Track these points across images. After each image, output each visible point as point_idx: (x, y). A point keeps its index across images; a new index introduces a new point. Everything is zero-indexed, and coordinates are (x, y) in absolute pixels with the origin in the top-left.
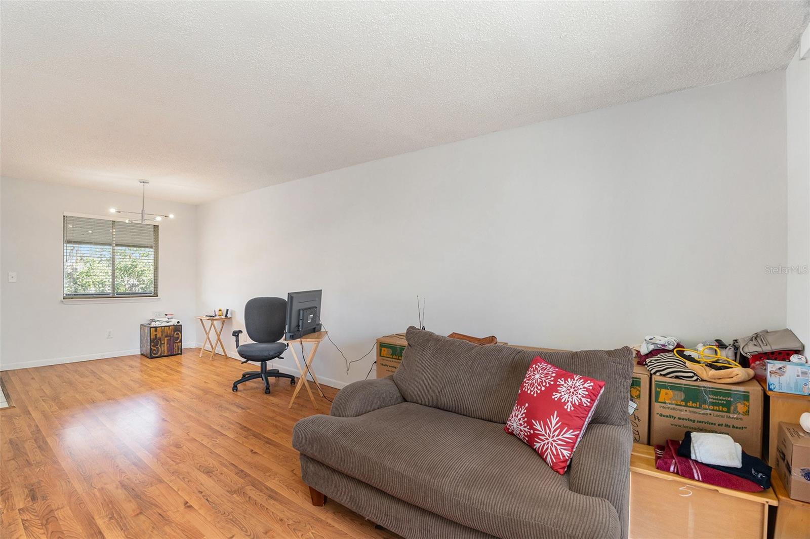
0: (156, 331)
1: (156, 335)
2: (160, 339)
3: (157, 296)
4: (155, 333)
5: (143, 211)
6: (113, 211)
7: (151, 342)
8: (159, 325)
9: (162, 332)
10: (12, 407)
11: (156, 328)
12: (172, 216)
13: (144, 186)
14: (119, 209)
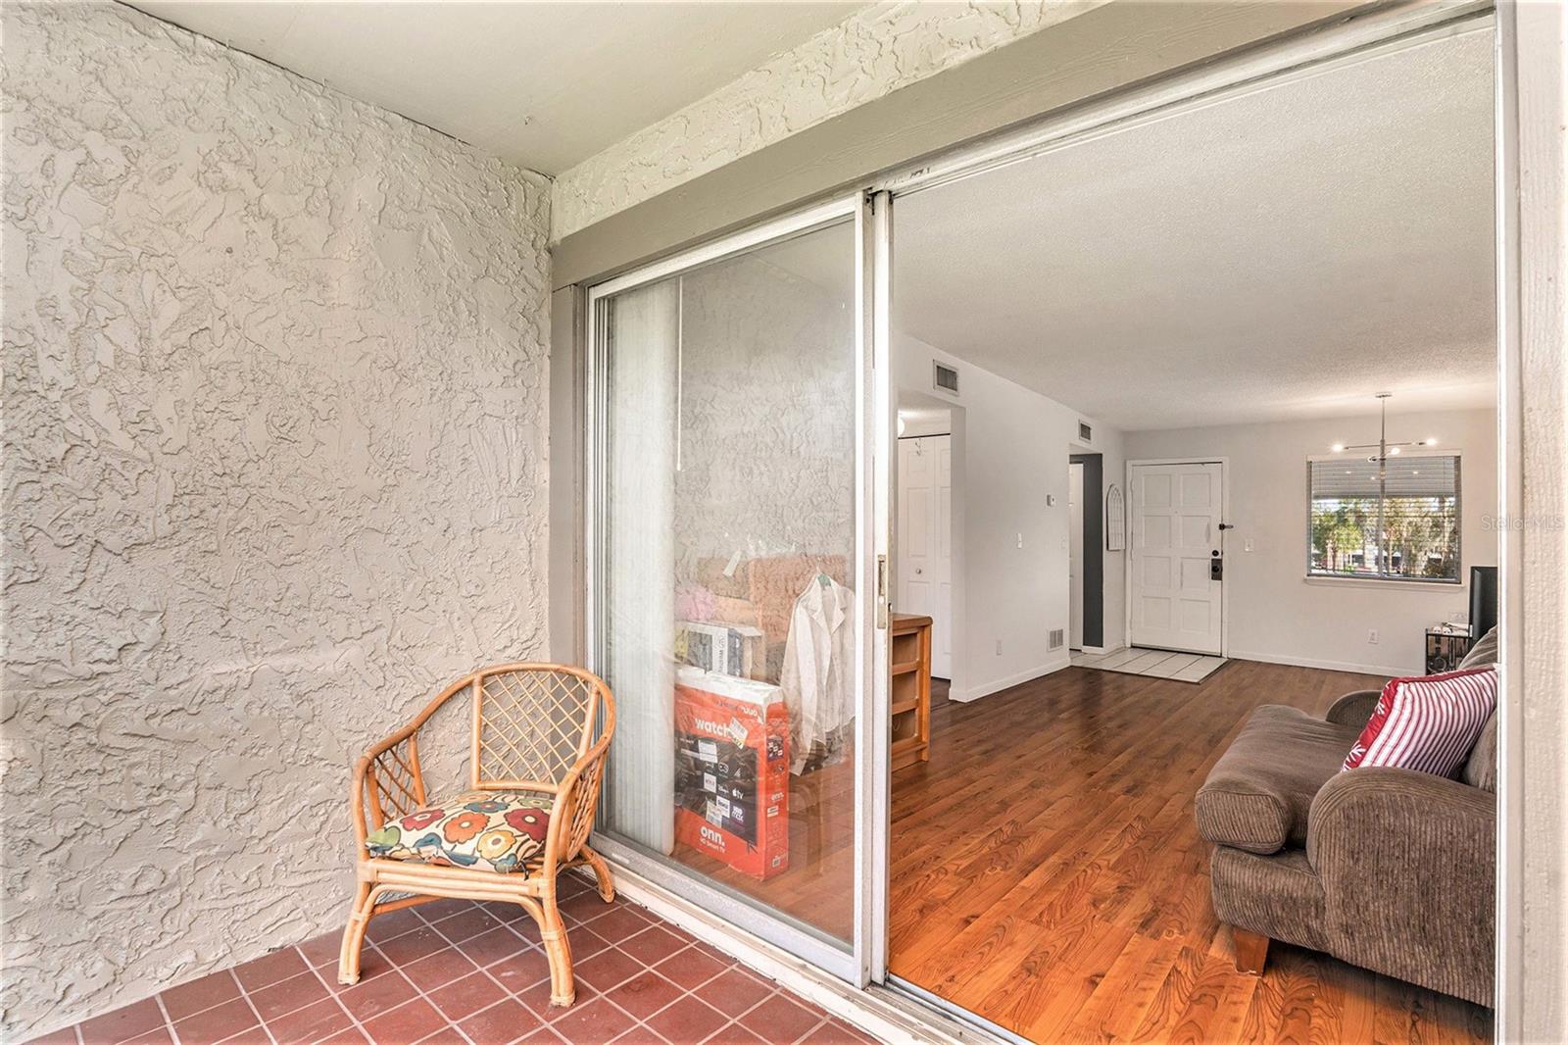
0: (1438, 641)
1: (1438, 649)
2: (1446, 658)
3: (1460, 583)
4: (1437, 646)
5: (1383, 441)
6: (1338, 448)
7: (1429, 658)
8: (1447, 634)
9: (1451, 646)
10: (1198, 684)
11: (1438, 637)
12: (1431, 442)
13: (1383, 401)
14: (1347, 446)
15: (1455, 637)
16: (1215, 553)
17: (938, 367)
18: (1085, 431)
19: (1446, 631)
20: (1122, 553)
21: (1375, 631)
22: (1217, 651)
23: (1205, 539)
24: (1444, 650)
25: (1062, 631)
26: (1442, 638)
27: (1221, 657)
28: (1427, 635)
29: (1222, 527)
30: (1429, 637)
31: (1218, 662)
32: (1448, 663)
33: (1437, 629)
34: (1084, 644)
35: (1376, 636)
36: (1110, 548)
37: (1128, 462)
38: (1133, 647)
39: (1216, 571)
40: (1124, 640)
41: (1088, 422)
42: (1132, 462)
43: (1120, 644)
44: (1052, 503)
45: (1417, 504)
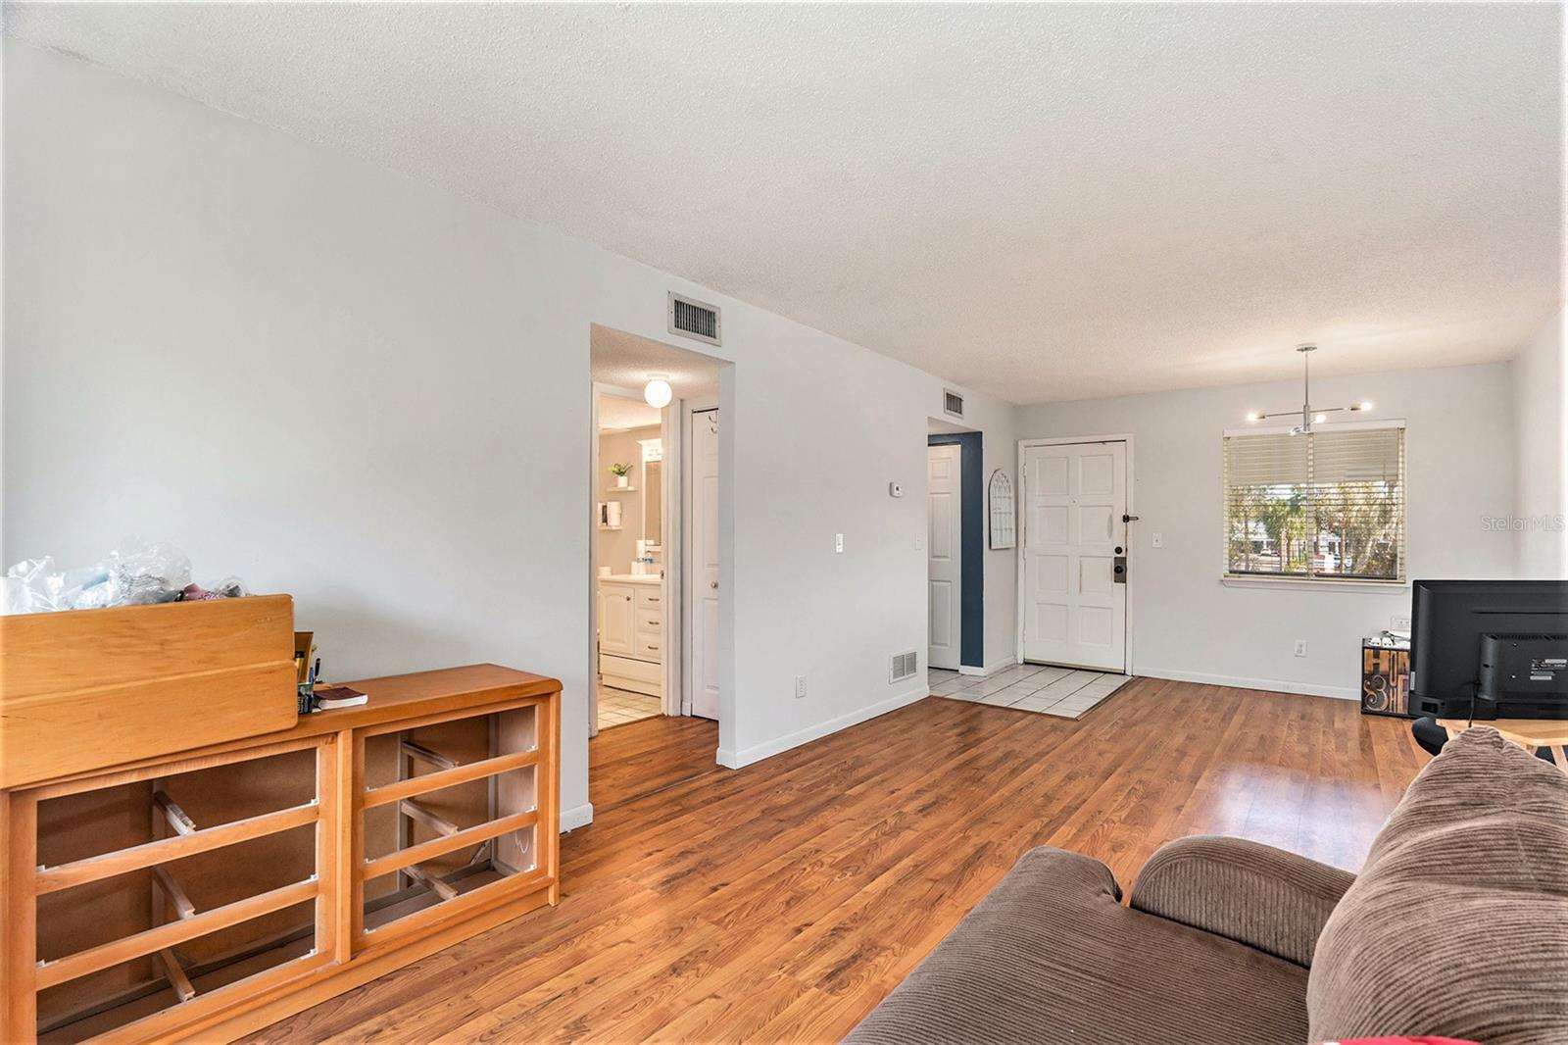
0: (1376, 656)
1: (1376, 665)
2: (1386, 676)
4: (1375, 661)
5: (1306, 406)
6: (1252, 417)
7: (1365, 677)
8: (1387, 646)
9: (1393, 661)
10: (1076, 720)
11: (1377, 651)
12: (1366, 406)
13: (1307, 356)
14: (1263, 413)
15: (1397, 650)
16: (1118, 550)
17: (678, 304)
18: (954, 402)
19: (1387, 642)
20: (1013, 552)
21: (1304, 642)
22: (1120, 667)
23: (1106, 533)
24: (1384, 667)
25: (915, 654)
26: (1381, 652)
27: (1124, 674)
28: (1364, 648)
29: (1126, 519)
30: (1366, 650)
31: (1120, 681)
32: (1388, 683)
33: (1375, 641)
34: (962, 664)
35: (1304, 649)
36: (993, 547)
37: (1019, 443)
38: (1026, 663)
39: (1120, 571)
40: (1016, 656)
41: (956, 390)
42: (1027, 442)
43: (1010, 660)
44: (896, 493)
45: (1366, 490)
